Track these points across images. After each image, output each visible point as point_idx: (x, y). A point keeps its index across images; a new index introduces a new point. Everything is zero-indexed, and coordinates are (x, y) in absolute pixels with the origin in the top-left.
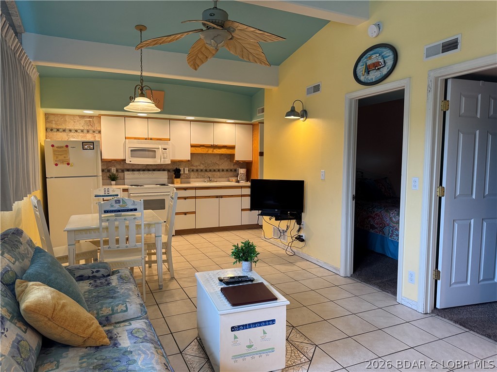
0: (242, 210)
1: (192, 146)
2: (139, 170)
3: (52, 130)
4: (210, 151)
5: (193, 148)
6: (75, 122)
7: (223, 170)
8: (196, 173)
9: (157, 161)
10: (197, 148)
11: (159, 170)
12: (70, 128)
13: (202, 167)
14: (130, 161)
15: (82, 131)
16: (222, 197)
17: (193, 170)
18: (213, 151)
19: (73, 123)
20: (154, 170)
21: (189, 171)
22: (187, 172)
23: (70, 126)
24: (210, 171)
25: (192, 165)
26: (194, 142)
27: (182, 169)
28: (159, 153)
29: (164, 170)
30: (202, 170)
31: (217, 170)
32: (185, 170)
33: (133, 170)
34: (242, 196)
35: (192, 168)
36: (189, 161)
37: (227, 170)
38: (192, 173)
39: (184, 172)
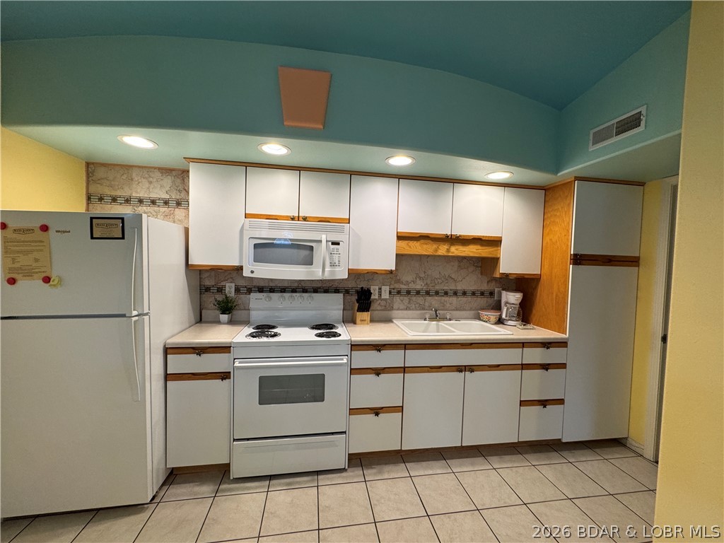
0: (523, 403)
1: (401, 237)
2: (283, 290)
3: (101, 199)
4: (443, 250)
5: (403, 243)
6: (150, 183)
7: (464, 293)
8: (406, 299)
9: (316, 272)
10: (412, 243)
11: (326, 291)
12: (142, 195)
13: (419, 285)
14: (252, 272)
15: (166, 203)
16: (471, 369)
17: (399, 292)
18: (448, 250)
19: (147, 185)
20: (316, 291)
21: (390, 293)
22: (385, 295)
23: (140, 191)
24: (437, 293)
25: (399, 281)
26: (407, 228)
27: (374, 290)
28: (321, 252)
29: (337, 291)
30: (418, 293)
31: (451, 293)
32: (381, 293)
33: (272, 290)
34: (524, 367)
35: (397, 286)
36: (391, 272)
37: (474, 294)
38: (397, 299)
39: (380, 295)
